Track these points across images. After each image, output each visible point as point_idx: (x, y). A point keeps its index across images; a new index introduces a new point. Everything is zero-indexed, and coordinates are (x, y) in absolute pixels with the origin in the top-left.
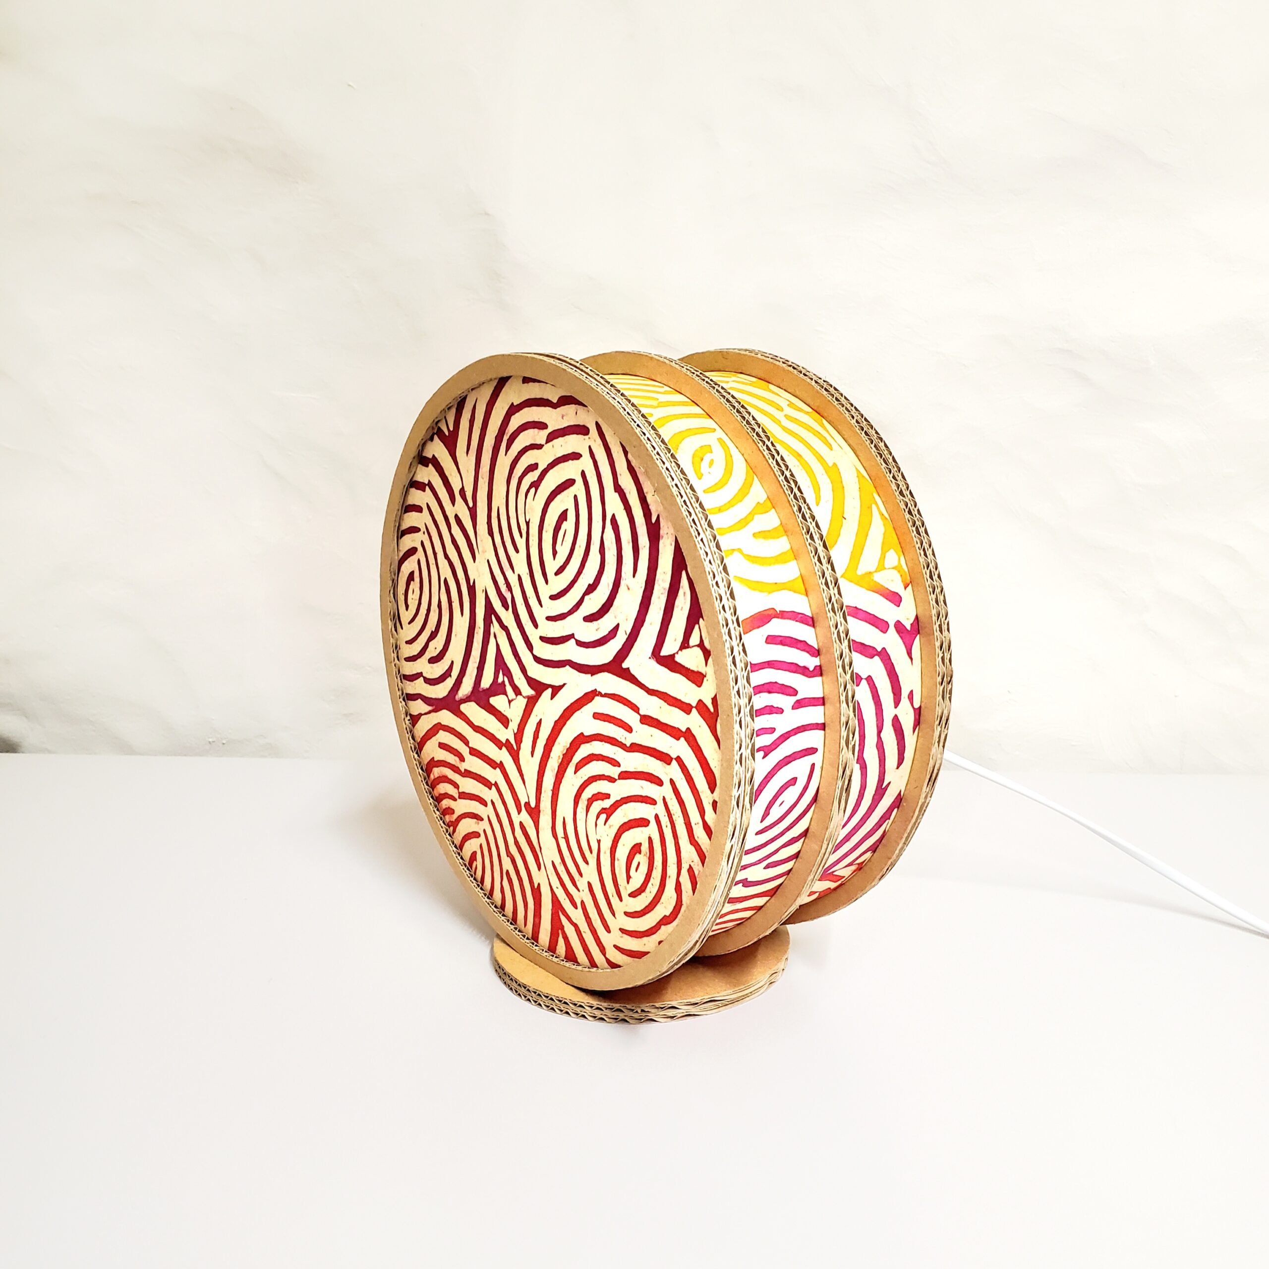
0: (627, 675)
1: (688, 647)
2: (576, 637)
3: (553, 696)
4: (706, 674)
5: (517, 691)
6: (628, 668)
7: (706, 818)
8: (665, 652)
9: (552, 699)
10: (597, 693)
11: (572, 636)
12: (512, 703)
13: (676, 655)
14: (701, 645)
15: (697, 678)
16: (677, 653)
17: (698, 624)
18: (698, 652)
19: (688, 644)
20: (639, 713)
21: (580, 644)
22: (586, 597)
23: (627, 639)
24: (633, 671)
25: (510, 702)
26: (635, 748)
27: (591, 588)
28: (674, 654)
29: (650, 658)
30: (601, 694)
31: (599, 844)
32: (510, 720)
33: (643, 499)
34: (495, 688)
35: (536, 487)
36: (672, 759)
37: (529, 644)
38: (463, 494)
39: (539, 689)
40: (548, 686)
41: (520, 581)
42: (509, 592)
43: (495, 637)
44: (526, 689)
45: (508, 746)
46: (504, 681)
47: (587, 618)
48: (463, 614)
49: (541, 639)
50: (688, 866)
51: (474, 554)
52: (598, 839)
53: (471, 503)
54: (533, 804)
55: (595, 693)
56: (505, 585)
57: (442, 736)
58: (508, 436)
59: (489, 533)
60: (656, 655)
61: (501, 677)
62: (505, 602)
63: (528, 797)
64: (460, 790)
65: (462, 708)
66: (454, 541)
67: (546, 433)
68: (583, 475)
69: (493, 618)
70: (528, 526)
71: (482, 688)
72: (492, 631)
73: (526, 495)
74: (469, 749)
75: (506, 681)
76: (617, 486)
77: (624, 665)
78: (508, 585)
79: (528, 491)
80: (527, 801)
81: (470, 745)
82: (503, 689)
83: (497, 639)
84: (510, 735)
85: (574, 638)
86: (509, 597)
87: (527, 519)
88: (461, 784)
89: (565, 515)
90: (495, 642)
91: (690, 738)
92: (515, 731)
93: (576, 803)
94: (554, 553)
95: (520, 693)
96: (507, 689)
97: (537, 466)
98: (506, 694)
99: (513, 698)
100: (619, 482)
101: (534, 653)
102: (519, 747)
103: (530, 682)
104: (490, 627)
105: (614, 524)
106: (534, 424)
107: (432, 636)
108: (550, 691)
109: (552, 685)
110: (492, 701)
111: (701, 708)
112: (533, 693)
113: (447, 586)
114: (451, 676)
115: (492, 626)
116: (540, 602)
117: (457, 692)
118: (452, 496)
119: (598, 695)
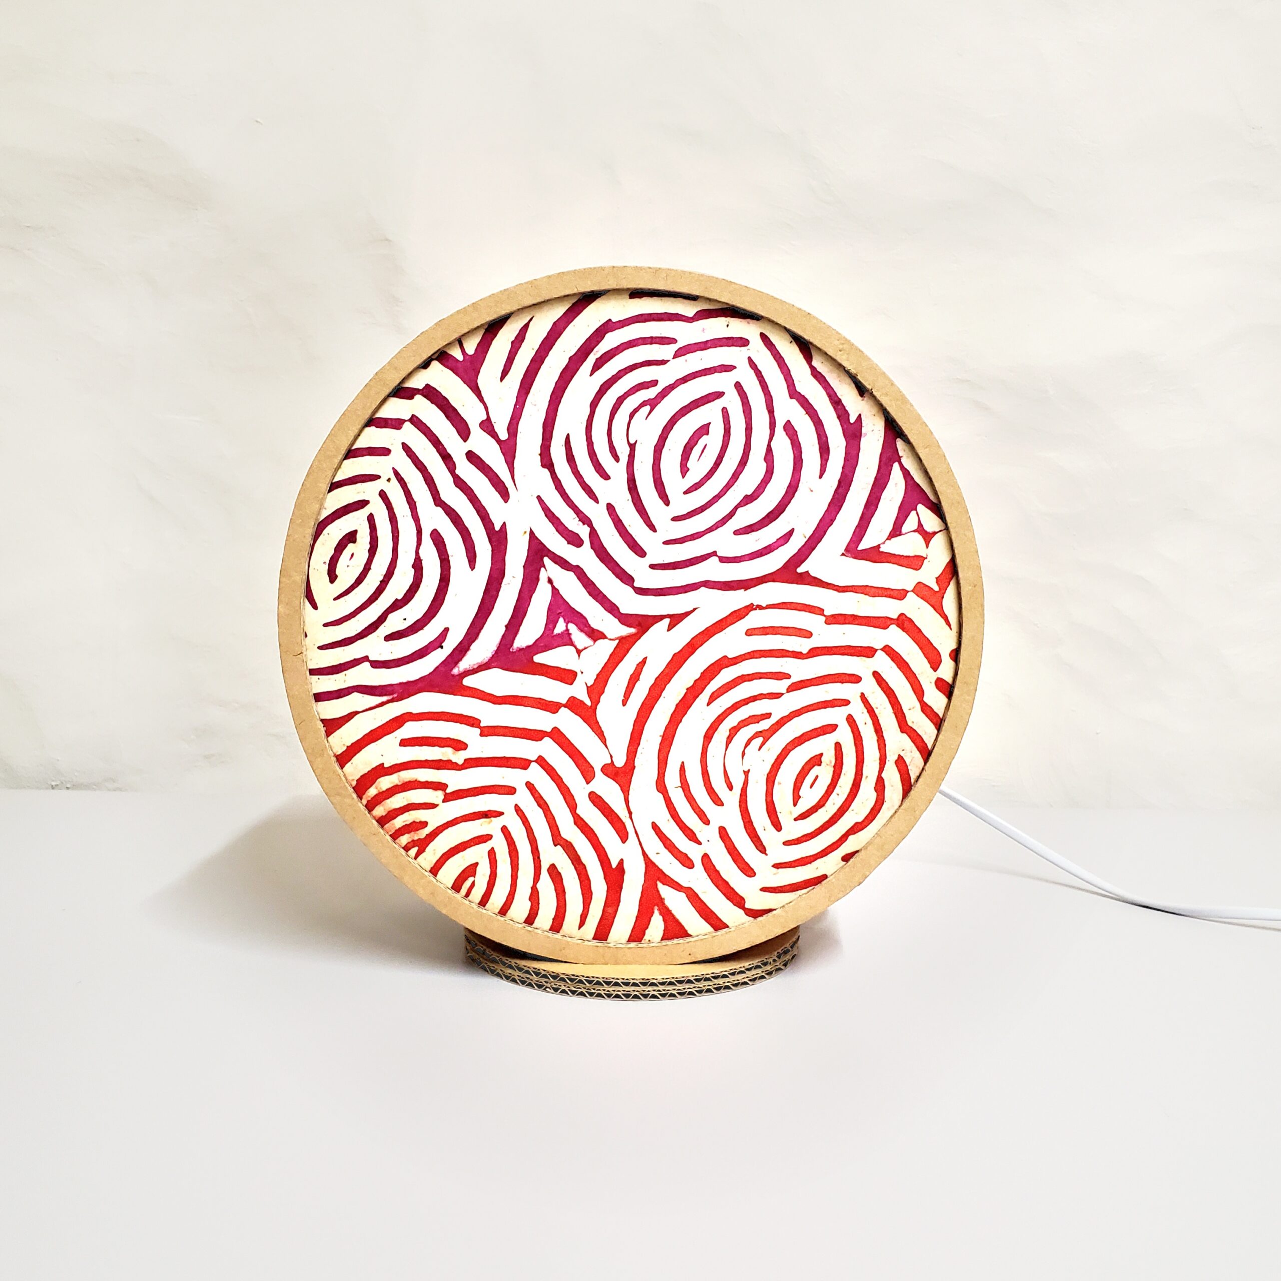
0: (807, 579)
1: (900, 534)
2: (719, 554)
3: (670, 628)
4: (927, 556)
5: (595, 635)
6: (808, 571)
7: (926, 699)
8: (864, 545)
9: (668, 630)
10: (754, 607)
11: (714, 554)
12: (582, 654)
13: (881, 546)
14: (920, 529)
15: (915, 562)
16: (884, 543)
17: (916, 510)
18: (919, 538)
19: (901, 531)
20: (824, 615)
21: (723, 560)
22: (740, 510)
23: (806, 542)
24: (813, 574)
25: (579, 652)
26: (815, 652)
27: (748, 499)
28: (879, 545)
29: (843, 554)
30: (760, 607)
31: (746, 773)
32: (579, 674)
33: (836, 403)
34: (547, 641)
35: (653, 403)
36: (876, 650)
37: (626, 578)
38: (487, 426)
39: (643, 623)
40: (661, 618)
41: (610, 508)
42: (586, 526)
43: (550, 581)
44: (615, 629)
45: (574, 705)
46: (567, 630)
47: (741, 531)
48: (474, 568)
49: (653, 567)
50: (896, 757)
51: (505, 495)
52: (746, 770)
53: (503, 435)
54: (620, 761)
55: (750, 608)
56: (578, 519)
57: (411, 730)
58: (598, 355)
59: (543, 466)
60: (852, 550)
61: (560, 627)
62: (574, 540)
63: (611, 757)
64: (449, 790)
65: (468, 681)
66: (460, 483)
67: (673, 348)
68: (738, 386)
69: (546, 560)
70: (632, 447)
71: (518, 648)
72: (543, 575)
73: (632, 416)
74: (478, 731)
75: (572, 628)
76: (793, 393)
77: (800, 570)
78: (585, 520)
79: (636, 411)
80: (609, 761)
81: (482, 725)
82: (566, 639)
83: (555, 584)
84: (579, 690)
85: (717, 556)
86: (584, 532)
87: (632, 442)
88: (455, 780)
89: (704, 430)
90: (549, 586)
91: (905, 623)
92: (589, 685)
93: (708, 737)
94: (684, 470)
95: (602, 636)
96: (573, 637)
97: (654, 383)
98: (571, 644)
99: (587, 646)
100: (798, 389)
101: (636, 584)
102: (596, 701)
103: (625, 619)
104: (539, 571)
105: (789, 429)
106: (651, 340)
107: (397, 605)
108: (667, 621)
109: (668, 615)
110: (539, 658)
111: (921, 590)
112: (632, 630)
113: (438, 539)
114: (442, 647)
115: (543, 569)
116: (653, 528)
117: (456, 663)
118: (464, 432)
119: (755, 609)
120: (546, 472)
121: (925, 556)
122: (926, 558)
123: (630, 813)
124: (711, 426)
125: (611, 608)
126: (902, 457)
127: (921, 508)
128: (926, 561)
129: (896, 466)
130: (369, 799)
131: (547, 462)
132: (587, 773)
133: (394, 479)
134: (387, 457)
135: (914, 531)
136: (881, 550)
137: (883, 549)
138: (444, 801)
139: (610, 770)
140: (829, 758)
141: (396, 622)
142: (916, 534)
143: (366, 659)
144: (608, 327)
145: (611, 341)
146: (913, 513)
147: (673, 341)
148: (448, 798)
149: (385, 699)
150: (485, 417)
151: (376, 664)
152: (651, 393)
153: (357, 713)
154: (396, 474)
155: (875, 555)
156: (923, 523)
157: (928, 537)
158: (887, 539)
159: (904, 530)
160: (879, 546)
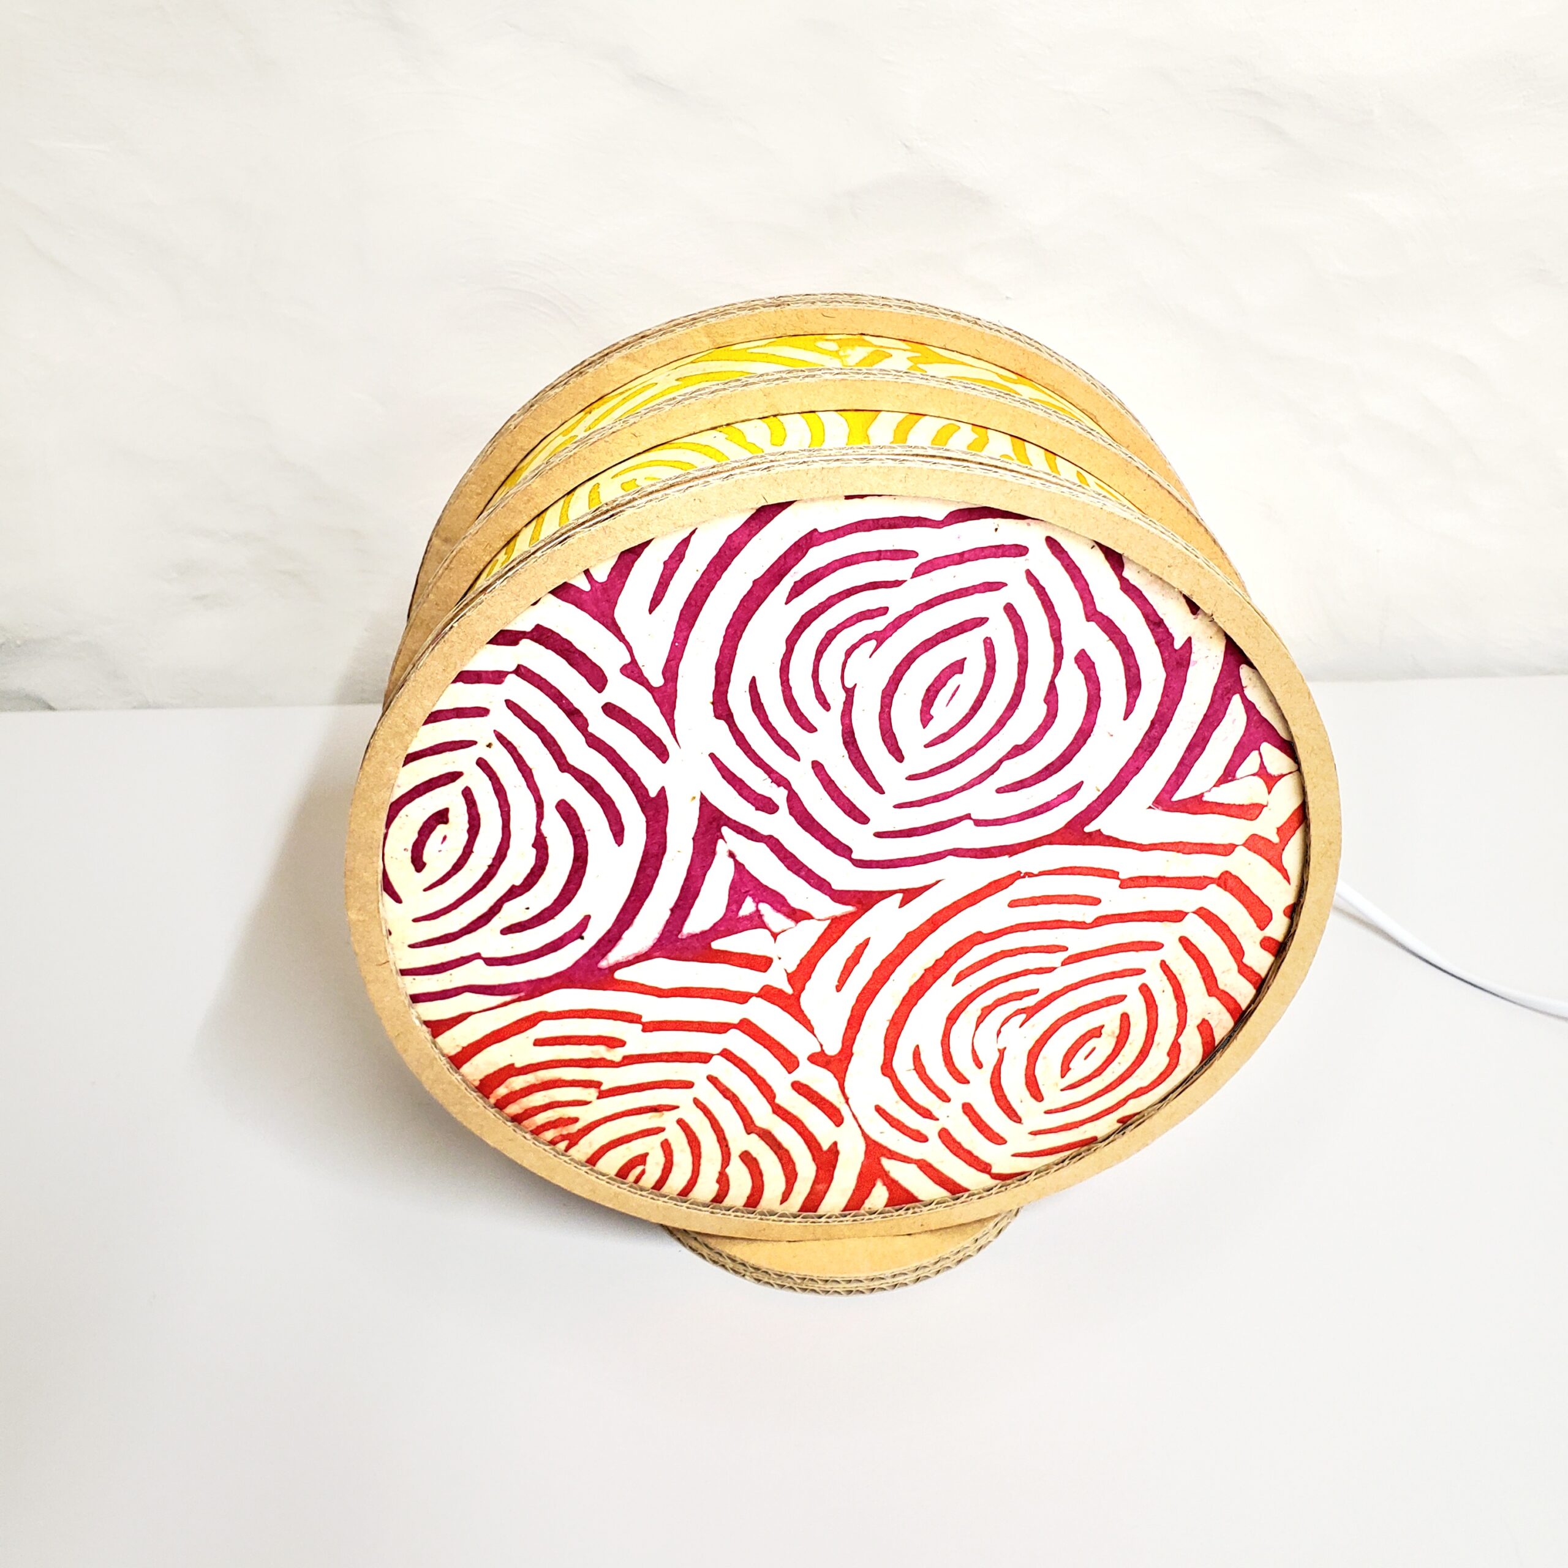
0: (1100, 839)
1: (1234, 779)
2: (973, 817)
3: (903, 904)
4: (1268, 802)
5: (797, 915)
6: (1099, 830)
7: (1246, 960)
8: (1179, 795)
9: (900, 907)
10: (1022, 875)
11: (968, 817)
12: (779, 937)
13: (1205, 794)
14: (1262, 773)
16: (1209, 791)
17: (1259, 750)
18: (1259, 783)
19: (1234, 776)
20: (1118, 879)
21: (978, 823)
22: (1005, 764)
23: (1099, 797)
24: (1106, 832)
25: (775, 936)
26: (1101, 921)
27: (1018, 751)
29: (1150, 807)
30: (1030, 875)
31: (1002, 1052)
32: (775, 961)
33: (1155, 623)
34: (730, 924)
35: (880, 637)
36: (1187, 914)
37: (842, 850)
38: (632, 671)
39: (864, 901)
40: (891, 893)
41: (818, 768)
42: (782, 788)
43: (732, 855)
44: (825, 908)
45: (769, 994)
46: (758, 911)
47: (1007, 789)
48: (622, 843)
49: (879, 835)
50: (1199, 1021)
51: (662, 754)
52: (1001, 1047)
53: (657, 681)
54: (833, 1048)
55: (1017, 876)
56: (770, 780)
57: (546, 1029)
58: (798, 578)
59: (718, 716)
60: (1164, 801)
61: (748, 907)
62: (767, 806)
63: (821, 1046)
64: (603, 1088)
65: (620, 975)
66: (595, 743)
67: (912, 564)
68: (1010, 610)
69: (725, 831)
70: (850, 693)
71: (689, 934)
72: (721, 848)
73: (849, 653)
74: (640, 1027)
75: (765, 908)
76: (1092, 614)
77: (1087, 829)
78: (780, 780)
79: (855, 647)
80: (818, 1049)
81: (644, 1020)
82: (756, 921)
83: (738, 858)
84: (777, 978)
85: (971, 818)
86: (779, 795)
87: (849, 685)
88: (610, 1078)
89: (958, 667)
90: (731, 860)
91: (1228, 882)
92: (789, 971)
93: (953, 1018)
94: (926, 718)
95: (808, 916)
96: (766, 919)
97: (884, 611)
98: (764, 926)
99: (785, 928)
100: (1099, 608)
101: (854, 856)
102: (799, 990)
103: (839, 897)
104: (715, 844)
105: (1084, 661)
106: (879, 555)
107: (513, 893)
108: (899, 896)
109: (900, 890)
110: (718, 945)
111: (1255, 844)
112: (850, 909)
113: (566, 811)
114: (582, 938)
115: (720, 841)
116: (879, 789)
117: (604, 955)
118: (597, 679)
119: (1024, 877)
120: (722, 725)
121: (1265, 804)
122: (1266, 806)
123: (847, 1100)
124: (966, 662)
125: (820, 884)
126: (1246, 687)
127: (1266, 747)
128: (1265, 809)
129: (1236, 699)
130: (499, 1098)
131: (722, 710)
132: (789, 1062)
133: (497, 744)
134: (485, 718)
135: (1254, 775)
136: (1204, 799)
137: (1207, 798)
138: (598, 1098)
139: (819, 1059)
140: (1112, 1028)
141: (514, 912)
142: (1256, 778)
143: (477, 956)
144: (812, 539)
145: (816, 558)
146: (1255, 754)
147: (913, 554)
148: (602, 1095)
149: (508, 998)
150: (628, 660)
151: (491, 962)
152: (878, 624)
153: (470, 1014)
154: (500, 737)
155: (1197, 805)
156: (1265, 764)
157: (1271, 781)
158: (1214, 786)
159: (1239, 774)
160: (1202, 795)
